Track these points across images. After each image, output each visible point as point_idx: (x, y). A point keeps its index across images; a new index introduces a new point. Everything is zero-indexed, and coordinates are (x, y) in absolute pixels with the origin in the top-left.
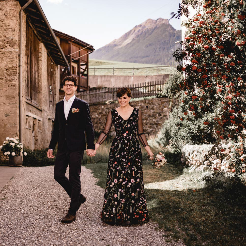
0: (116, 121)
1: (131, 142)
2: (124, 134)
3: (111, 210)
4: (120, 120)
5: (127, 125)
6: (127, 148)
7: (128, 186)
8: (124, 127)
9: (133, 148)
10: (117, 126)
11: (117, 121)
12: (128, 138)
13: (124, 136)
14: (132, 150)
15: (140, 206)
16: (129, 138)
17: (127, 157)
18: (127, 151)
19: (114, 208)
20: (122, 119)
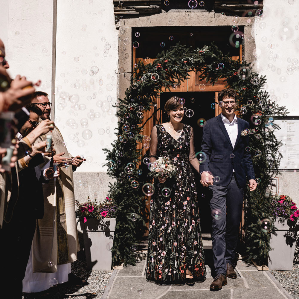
0: (163, 141)
1: (185, 169)
2: (174, 158)
3: (173, 265)
4: (170, 139)
5: (179, 147)
6: (180, 177)
7: (189, 230)
8: (174, 148)
9: (188, 178)
10: (165, 147)
11: (165, 140)
12: (179, 164)
13: (174, 161)
14: (188, 180)
15: (183, 258)
16: (181, 164)
17: (180, 189)
18: (180, 182)
19: (176, 262)
20: (172, 138)
